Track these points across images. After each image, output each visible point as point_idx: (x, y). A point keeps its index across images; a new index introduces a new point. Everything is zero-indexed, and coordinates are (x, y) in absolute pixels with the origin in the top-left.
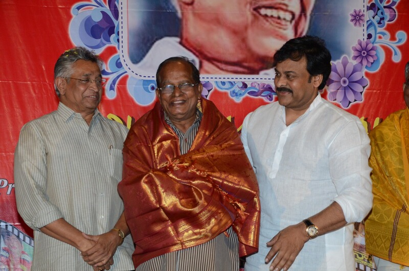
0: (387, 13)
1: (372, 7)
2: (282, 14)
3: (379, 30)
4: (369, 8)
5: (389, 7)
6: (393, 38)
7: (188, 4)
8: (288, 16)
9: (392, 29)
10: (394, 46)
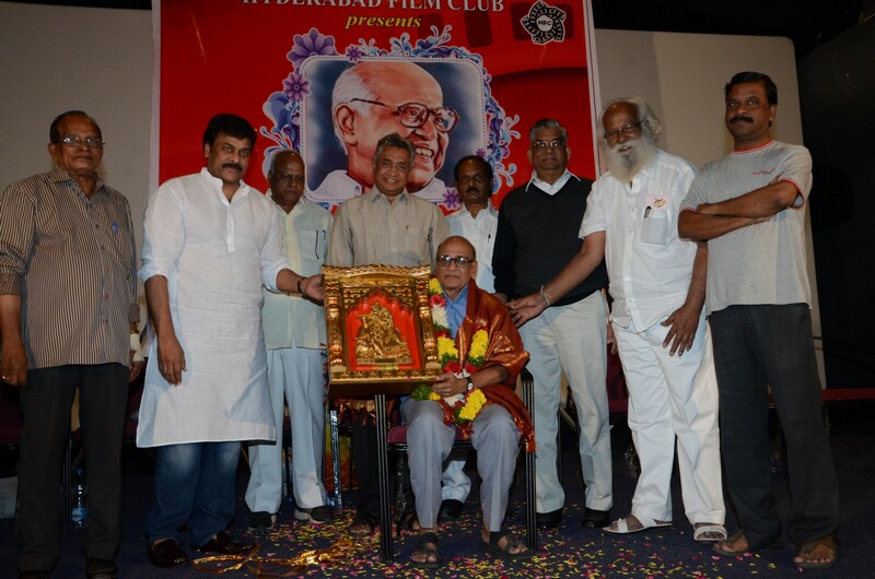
0: (502, 151)
1: (491, 146)
2: (424, 152)
3: (497, 163)
4: (489, 147)
5: (503, 147)
6: (507, 169)
7: (353, 145)
8: (429, 153)
9: (506, 163)
10: (507, 174)
